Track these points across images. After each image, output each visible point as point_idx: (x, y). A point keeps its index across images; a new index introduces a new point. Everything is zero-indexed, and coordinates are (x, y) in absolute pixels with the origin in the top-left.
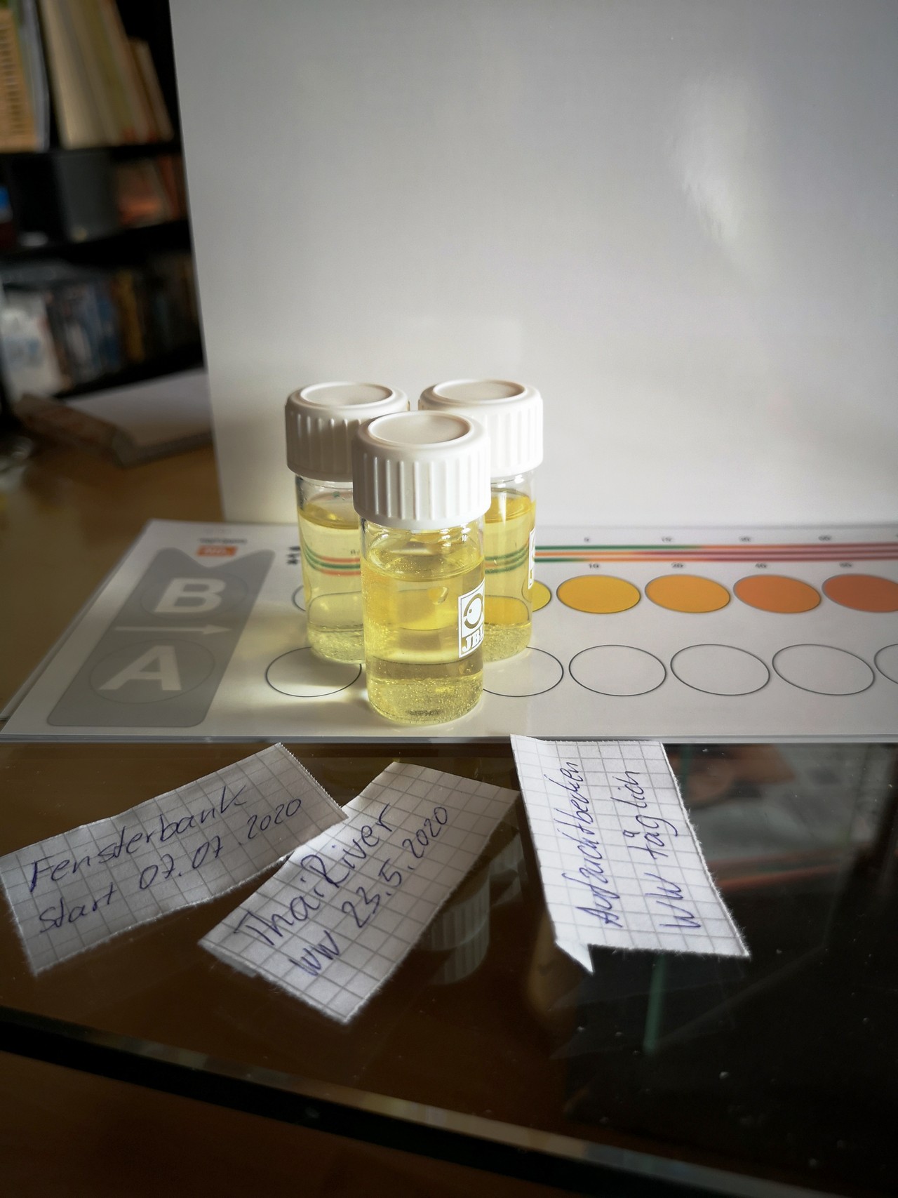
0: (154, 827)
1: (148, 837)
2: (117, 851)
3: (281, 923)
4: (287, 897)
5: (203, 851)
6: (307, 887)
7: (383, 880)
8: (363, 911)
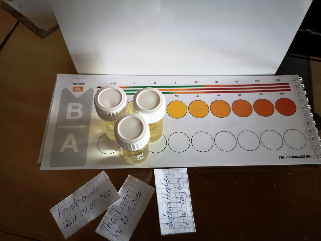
0: (80, 198)
1: (80, 201)
2: (74, 205)
3: (110, 225)
4: (110, 217)
5: (92, 204)
6: (114, 214)
7: (129, 212)
8: (125, 220)
